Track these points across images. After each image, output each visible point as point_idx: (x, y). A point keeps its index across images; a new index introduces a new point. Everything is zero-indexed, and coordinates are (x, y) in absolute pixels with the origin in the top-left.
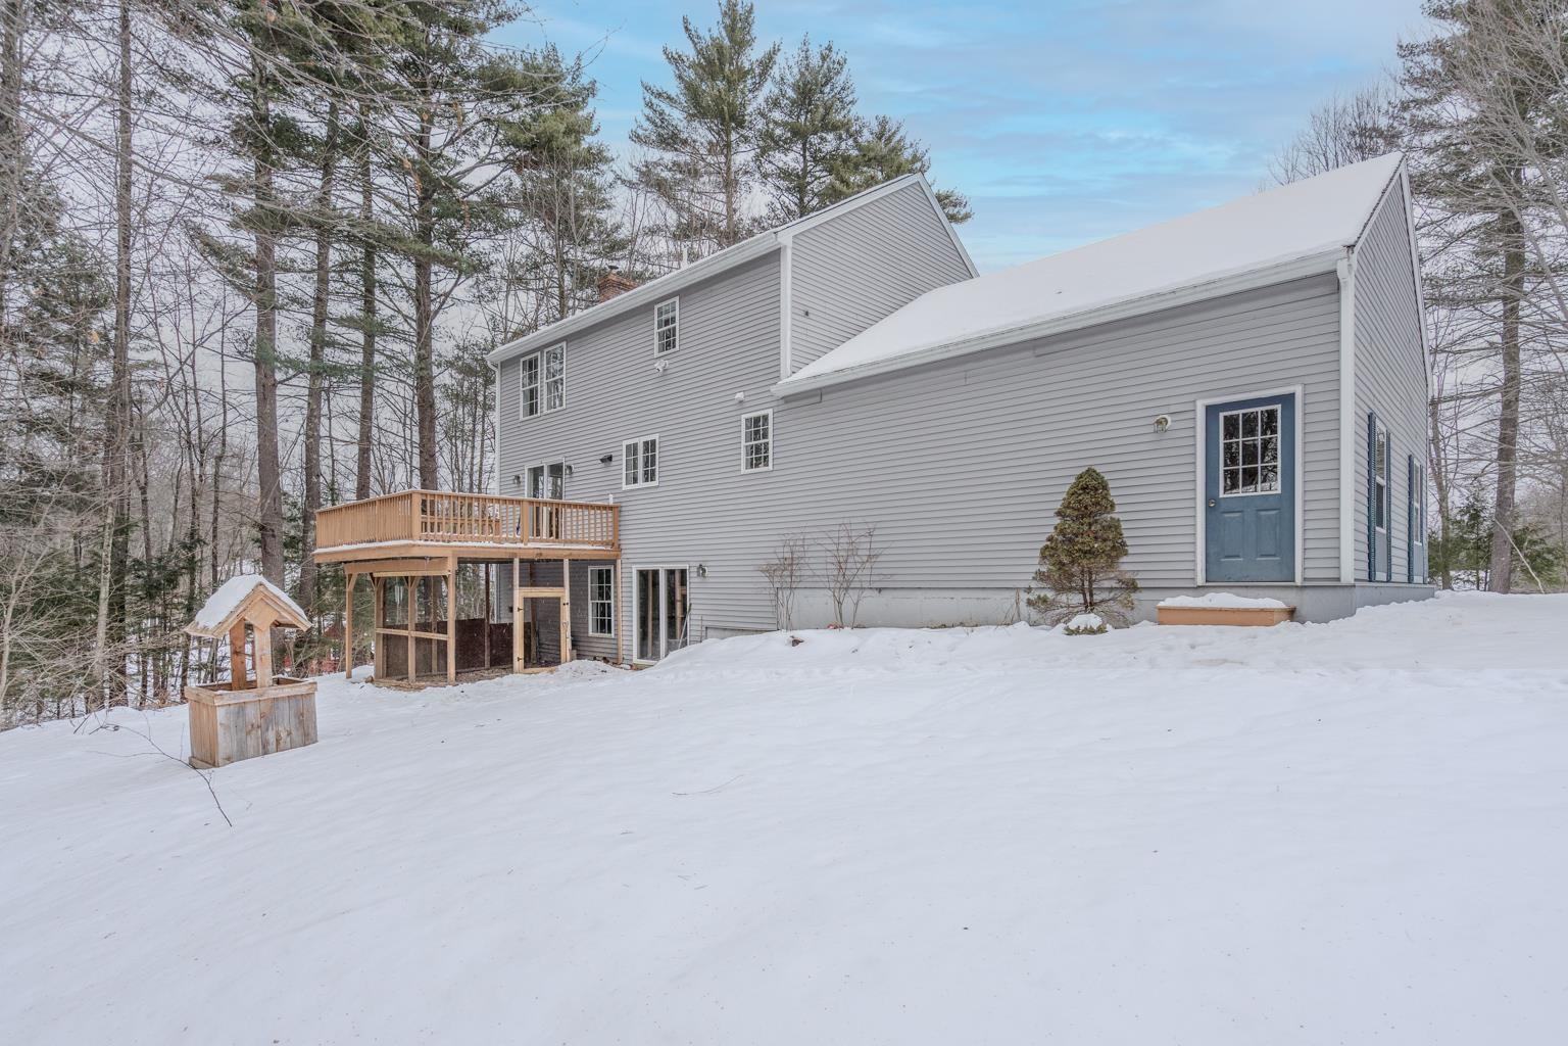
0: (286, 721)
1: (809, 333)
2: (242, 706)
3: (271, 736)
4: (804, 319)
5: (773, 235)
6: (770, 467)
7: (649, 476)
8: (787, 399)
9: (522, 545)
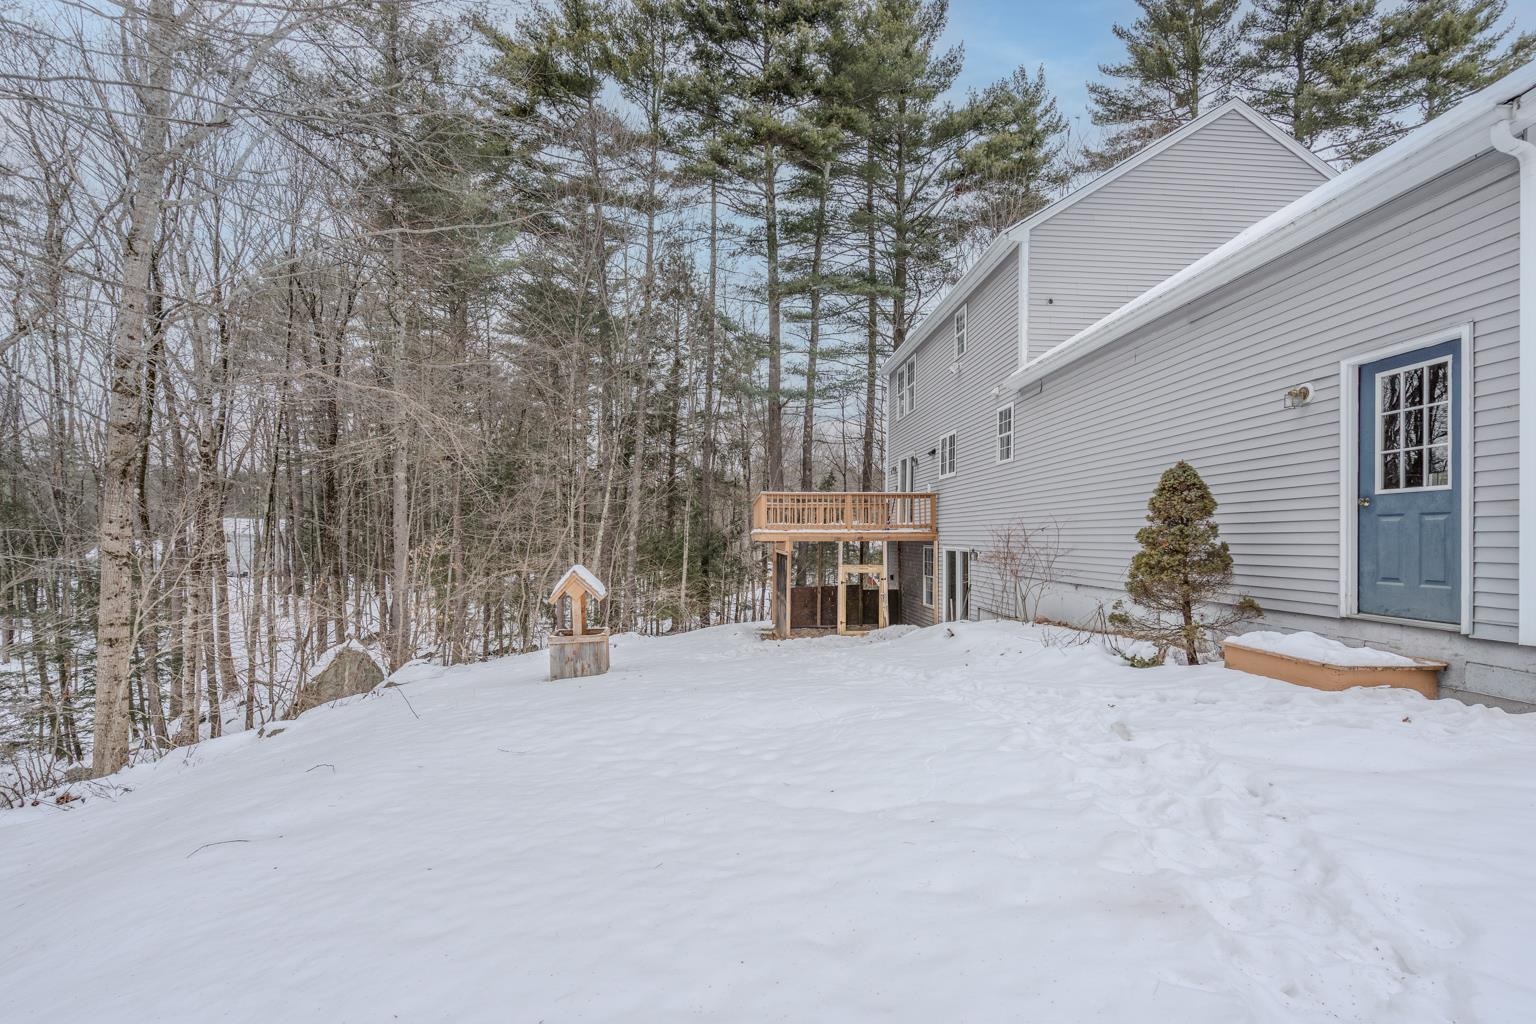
0: (588, 659)
1: (1053, 320)
2: (563, 646)
3: (579, 666)
4: (1047, 308)
5: (1005, 237)
6: (1011, 459)
7: (952, 468)
8: (1022, 391)
9: (846, 531)
